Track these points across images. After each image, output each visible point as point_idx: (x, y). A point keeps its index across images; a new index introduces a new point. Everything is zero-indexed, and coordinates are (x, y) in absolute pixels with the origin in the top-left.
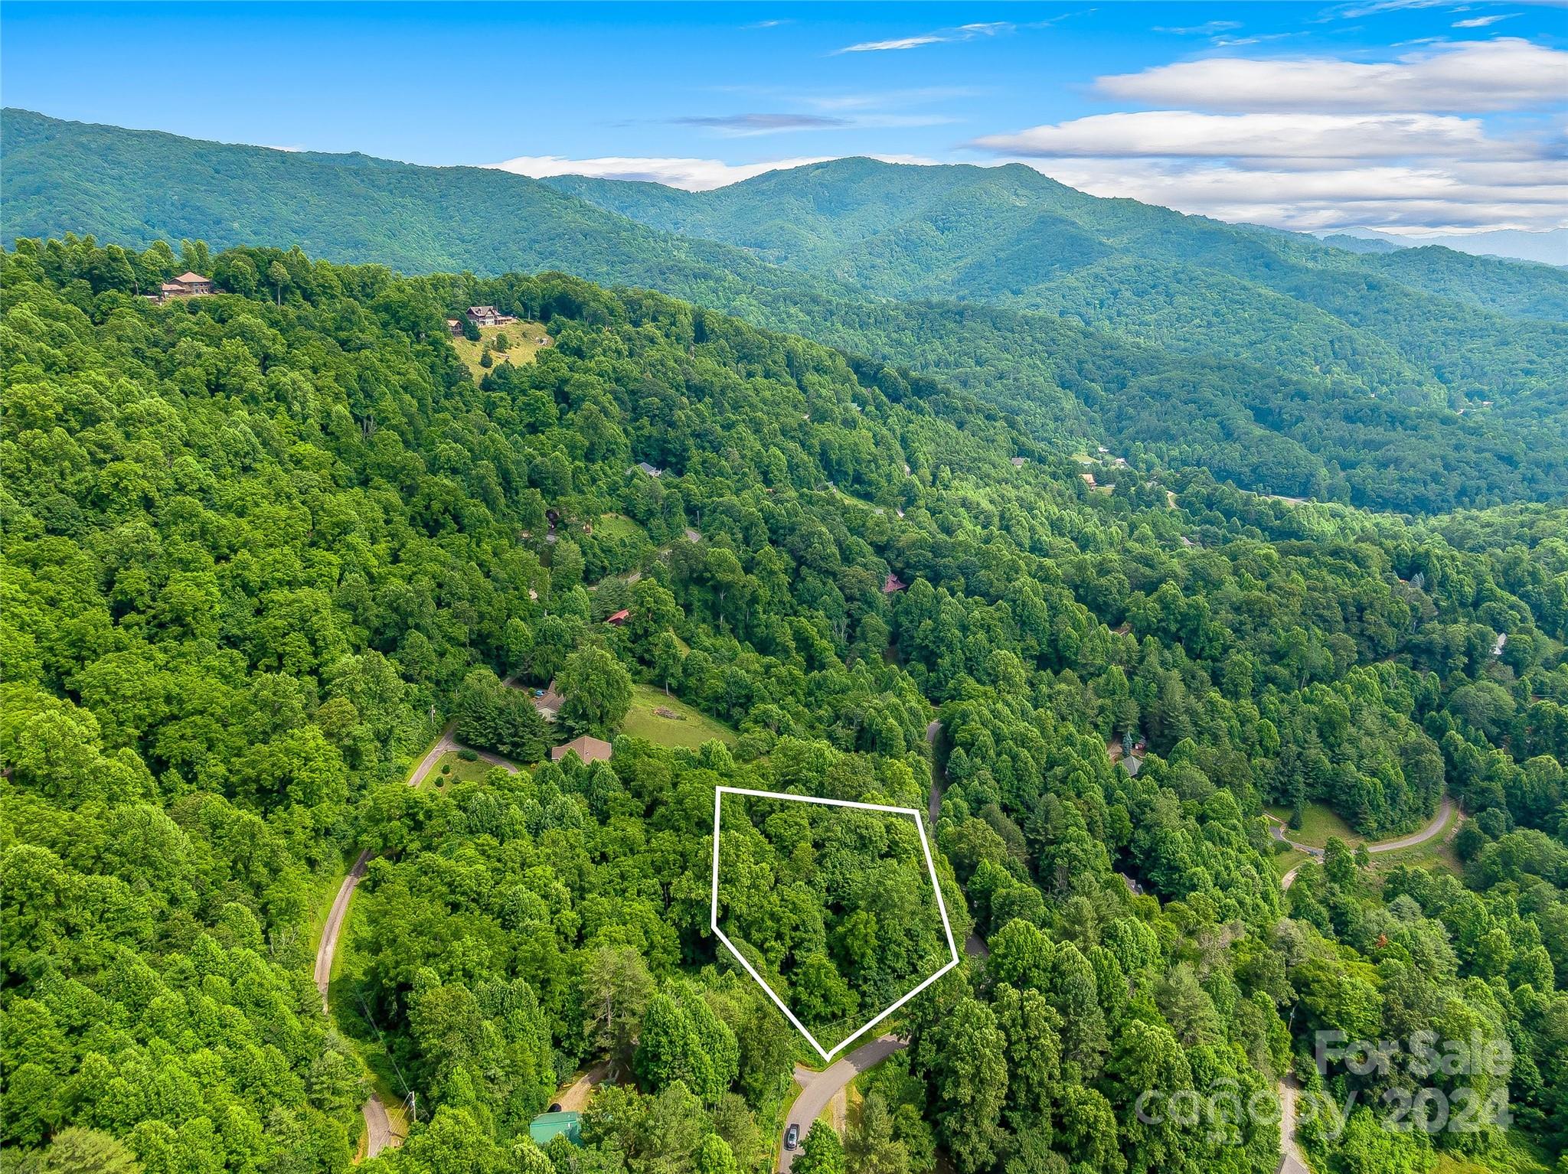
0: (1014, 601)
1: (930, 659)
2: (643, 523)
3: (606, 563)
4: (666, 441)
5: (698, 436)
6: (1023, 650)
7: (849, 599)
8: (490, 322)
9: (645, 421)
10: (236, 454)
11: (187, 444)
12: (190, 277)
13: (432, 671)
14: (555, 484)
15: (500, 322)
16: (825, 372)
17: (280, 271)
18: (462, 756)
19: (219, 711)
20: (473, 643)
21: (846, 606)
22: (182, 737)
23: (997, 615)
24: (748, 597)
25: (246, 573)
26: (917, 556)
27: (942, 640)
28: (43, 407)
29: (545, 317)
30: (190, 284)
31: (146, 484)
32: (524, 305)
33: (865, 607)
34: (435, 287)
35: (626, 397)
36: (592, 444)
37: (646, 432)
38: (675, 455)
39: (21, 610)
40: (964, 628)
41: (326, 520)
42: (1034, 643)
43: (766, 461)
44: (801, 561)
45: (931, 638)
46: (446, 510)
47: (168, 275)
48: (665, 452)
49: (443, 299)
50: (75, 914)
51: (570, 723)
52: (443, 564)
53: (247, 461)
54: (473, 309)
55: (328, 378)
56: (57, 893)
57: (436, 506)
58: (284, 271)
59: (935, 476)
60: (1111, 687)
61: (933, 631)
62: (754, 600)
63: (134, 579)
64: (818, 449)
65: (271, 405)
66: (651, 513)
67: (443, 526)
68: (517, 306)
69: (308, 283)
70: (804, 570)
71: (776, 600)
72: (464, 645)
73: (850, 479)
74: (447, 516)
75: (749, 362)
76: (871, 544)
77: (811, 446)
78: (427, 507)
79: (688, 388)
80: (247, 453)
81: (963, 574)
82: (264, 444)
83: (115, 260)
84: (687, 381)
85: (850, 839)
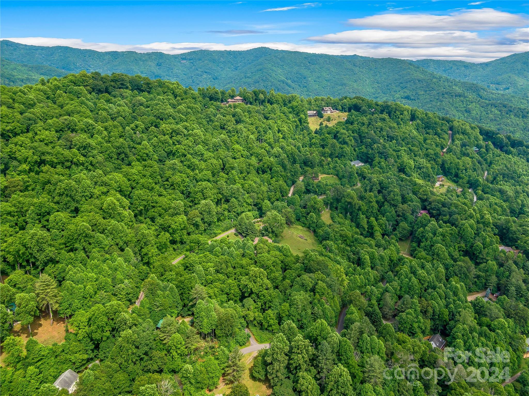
0: (461, 228)
1: (419, 242)
2: (341, 179)
3: (317, 190)
4: (368, 154)
5: (381, 153)
6: (458, 247)
7: (398, 216)
8: (329, 112)
9: (363, 147)
10: (215, 146)
11: (203, 142)
12: (238, 98)
13: (236, 210)
14: (311, 163)
15: (332, 112)
16: (466, 135)
17: (261, 96)
18: (235, 234)
19: (164, 207)
20: (255, 205)
21: (396, 218)
22: (154, 211)
23: (450, 232)
24: (357, 208)
25: (196, 176)
26: (434, 205)
27: (424, 236)
28: (167, 130)
29: (350, 111)
30: (237, 100)
31: (184, 151)
32: (342, 107)
33: (403, 220)
34: (315, 101)
35: (358, 139)
36: (332, 152)
37: (362, 150)
38: (371, 159)
39: (135, 176)
40: (435, 234)
41: (227, 165)
42: (463, 245)
43: (405, 164)
44: (386, 200)
45: (421, 235)
46: (268, 167)
47: (232, 97)
48: (368, 158)
49: (317, 105)
50: (91, 241)
51: (263, 232)
52: (255, 182)
53: (217, 148)
54: (324, 108)
55: (253, 128)
56: (86, 234)
57: (266, 166)
58: (262, 96)
59: (495, 179)
60: (486, 268)
61: (422, 233)
62: (359, 209)
63: (169, 173)
64: (441, 163)
65: (234, 134)
66: (343, 177)
67: (266, 172)
68: (340, 107)
69: (273, 100)
70: (386, 203)
71: (370, 211)
72: (251, 205)
73: (453, 176)
74: (268, 169)
75: (429, 129)
76: (420, 198)
77: (438, 161)
78: (264, 166)
79: (388, 137)
80: (218, 146)
81: (450, 215)
82: (225, 144)
83: (216, 93)
84: (387, 135)
85: (300, 283)
